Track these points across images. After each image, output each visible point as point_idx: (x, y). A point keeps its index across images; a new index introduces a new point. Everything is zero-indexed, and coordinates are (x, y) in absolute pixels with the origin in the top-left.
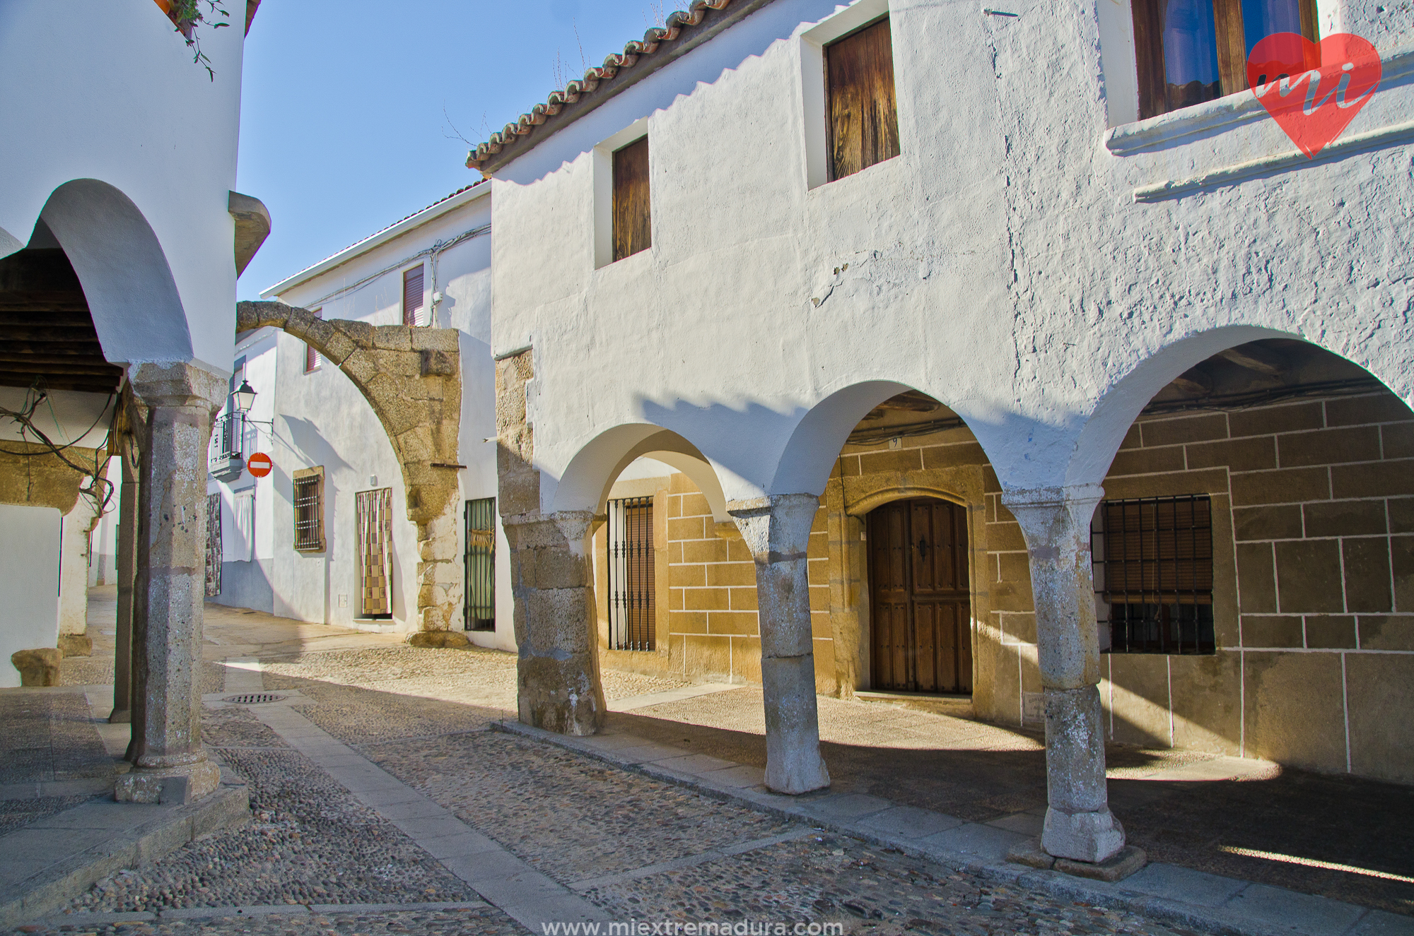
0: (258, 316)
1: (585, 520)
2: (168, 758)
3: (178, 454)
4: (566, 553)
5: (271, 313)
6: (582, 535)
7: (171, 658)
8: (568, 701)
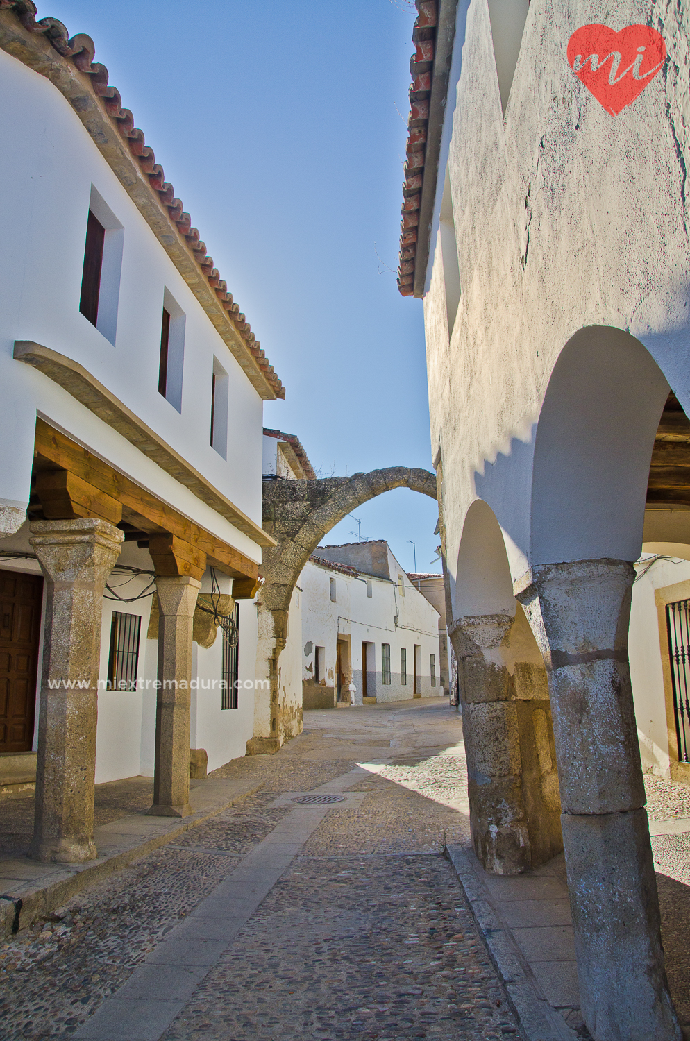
0: (385, 480)
1: (500, 624)
4: (480, 662)
8: (489, 832)
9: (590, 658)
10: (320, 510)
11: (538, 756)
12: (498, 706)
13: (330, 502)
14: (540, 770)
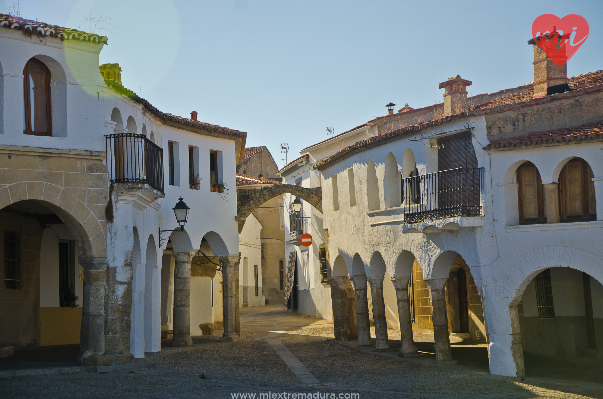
0: (280, 191)
1: (344, 279)
2: (229, 334)
3: (228, 273)
4: (339, 288)
5: (285, 189)
6: (343, 283)
7: (229, 314)
8: (341, 331)
9: (360, 290)
10: (246, 206)
11: (353, 313)
12: (343, 299)
13: (252, 202)
14: (353, 316)
